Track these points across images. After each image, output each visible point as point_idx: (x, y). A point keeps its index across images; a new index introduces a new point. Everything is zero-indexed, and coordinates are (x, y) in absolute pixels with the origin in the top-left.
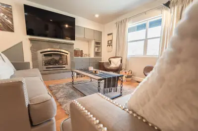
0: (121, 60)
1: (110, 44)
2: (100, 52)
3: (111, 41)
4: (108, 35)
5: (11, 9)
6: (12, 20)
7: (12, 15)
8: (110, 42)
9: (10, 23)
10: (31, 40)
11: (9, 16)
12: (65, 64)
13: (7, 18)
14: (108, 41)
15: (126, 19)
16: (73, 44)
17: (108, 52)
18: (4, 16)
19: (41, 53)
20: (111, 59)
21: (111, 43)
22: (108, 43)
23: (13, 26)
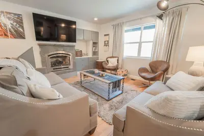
0: (118, 60)
1: (106, 44)
2: (97, 52)
3: (108, 41)
4: (105, 35)
5: (22, 18)
6: (23, 28)
7: (22, 23)
8: (106, 42)
9: (22, 30)
10: (40, 45)
11: (21, 24)
12: (68, 65)
13: (19, 27)
14: (105, 42)
15: (123, 23)
16: (74, 46)
17: (105, 51)
18: (16, 25)
19: (49, 56)
20: (109, 59)
21: (108, 43)
22: (105, 43)
23: (24, 33)
